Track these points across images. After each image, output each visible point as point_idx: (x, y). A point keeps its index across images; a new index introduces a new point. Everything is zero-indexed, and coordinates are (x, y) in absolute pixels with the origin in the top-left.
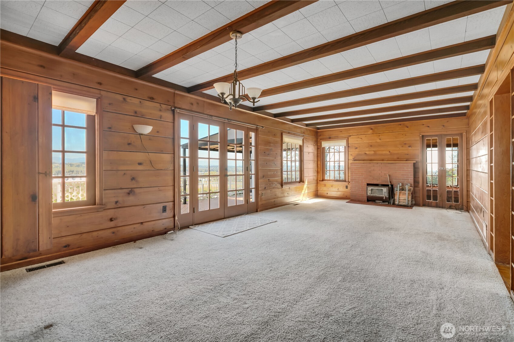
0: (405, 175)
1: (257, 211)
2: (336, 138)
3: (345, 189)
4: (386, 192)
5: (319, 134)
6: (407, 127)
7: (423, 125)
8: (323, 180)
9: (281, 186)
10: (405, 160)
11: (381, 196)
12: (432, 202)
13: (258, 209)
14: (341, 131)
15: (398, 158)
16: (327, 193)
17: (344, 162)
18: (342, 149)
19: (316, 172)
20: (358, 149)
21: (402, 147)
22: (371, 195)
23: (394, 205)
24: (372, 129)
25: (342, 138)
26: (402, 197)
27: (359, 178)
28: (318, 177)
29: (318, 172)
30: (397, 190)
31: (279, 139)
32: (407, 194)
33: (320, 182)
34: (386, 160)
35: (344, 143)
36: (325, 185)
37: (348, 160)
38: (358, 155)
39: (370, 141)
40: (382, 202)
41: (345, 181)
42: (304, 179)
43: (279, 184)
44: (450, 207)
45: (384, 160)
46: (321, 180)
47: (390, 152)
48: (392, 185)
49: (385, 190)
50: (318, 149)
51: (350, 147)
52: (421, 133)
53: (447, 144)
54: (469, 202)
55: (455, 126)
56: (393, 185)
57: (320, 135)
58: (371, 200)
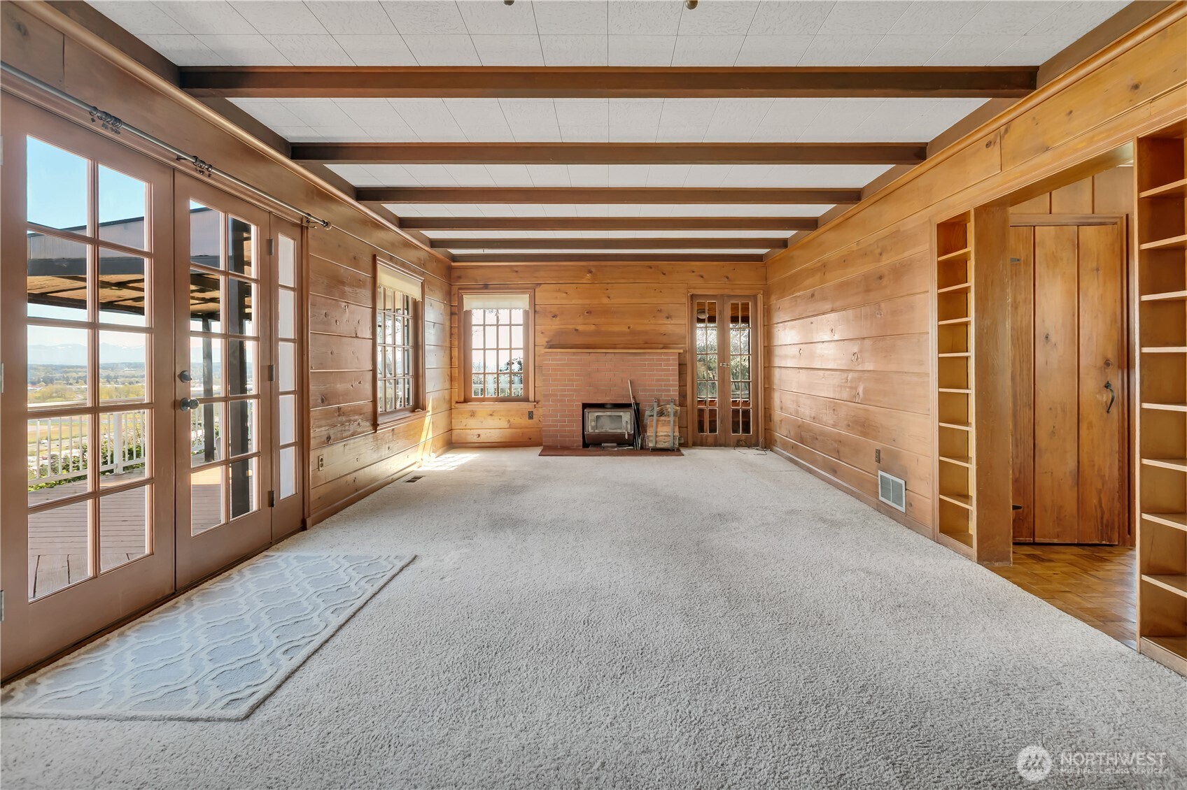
0: (663, 380)
1: (304, 527)
2: (505, 288)
3: (525, 421)
4: (629, 422)
5: (455, 274)
6: (664, 274)
7: (693, 272)
8: (466, 401)
9: (371, 428)
10: (661, 346)
11: (619, 431)
12: (707, 436)
13: (309, 516)
14: (517, 272)
15: (646, 343)
16: (479, 435)
17: (522, 351)
18: (518, 317)
19: (449, 378)
20: (558, 318)
21: (654, 317)
22: (596, 431)
23: (644, 450)
24: (590, 272)
25: (519, 289)
26: (662, 431)
27: (565, 390)
28: (451, 392)
29: (451, 379)
30: (653, 416)
31: (366, 276)
32: (672, 423)
33: (457, 405)
34: (621, 346)
35: (523, 301)
36: (473, 414)
37: (535, 345)
38: (560, 333)
39: (587, 302)
40: (615, 444)
41: (526, 400)
42: (424, 399)
43: (367, 420)
44: (738, 444)
45: (618, 346)
46: (462, 399)
47: (629, 328)
48: (637, 404)
49: (627, 417)
50: (452, 314)
51: (538, 312)
52: (689, 290)
53: (731, 317)
54: (770, 429)
55: (744, 280)
56: (639, 404)
57: (459, 277)
58: (592, 444)
